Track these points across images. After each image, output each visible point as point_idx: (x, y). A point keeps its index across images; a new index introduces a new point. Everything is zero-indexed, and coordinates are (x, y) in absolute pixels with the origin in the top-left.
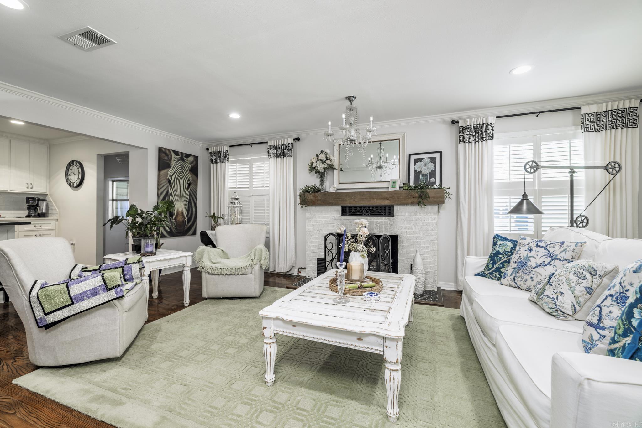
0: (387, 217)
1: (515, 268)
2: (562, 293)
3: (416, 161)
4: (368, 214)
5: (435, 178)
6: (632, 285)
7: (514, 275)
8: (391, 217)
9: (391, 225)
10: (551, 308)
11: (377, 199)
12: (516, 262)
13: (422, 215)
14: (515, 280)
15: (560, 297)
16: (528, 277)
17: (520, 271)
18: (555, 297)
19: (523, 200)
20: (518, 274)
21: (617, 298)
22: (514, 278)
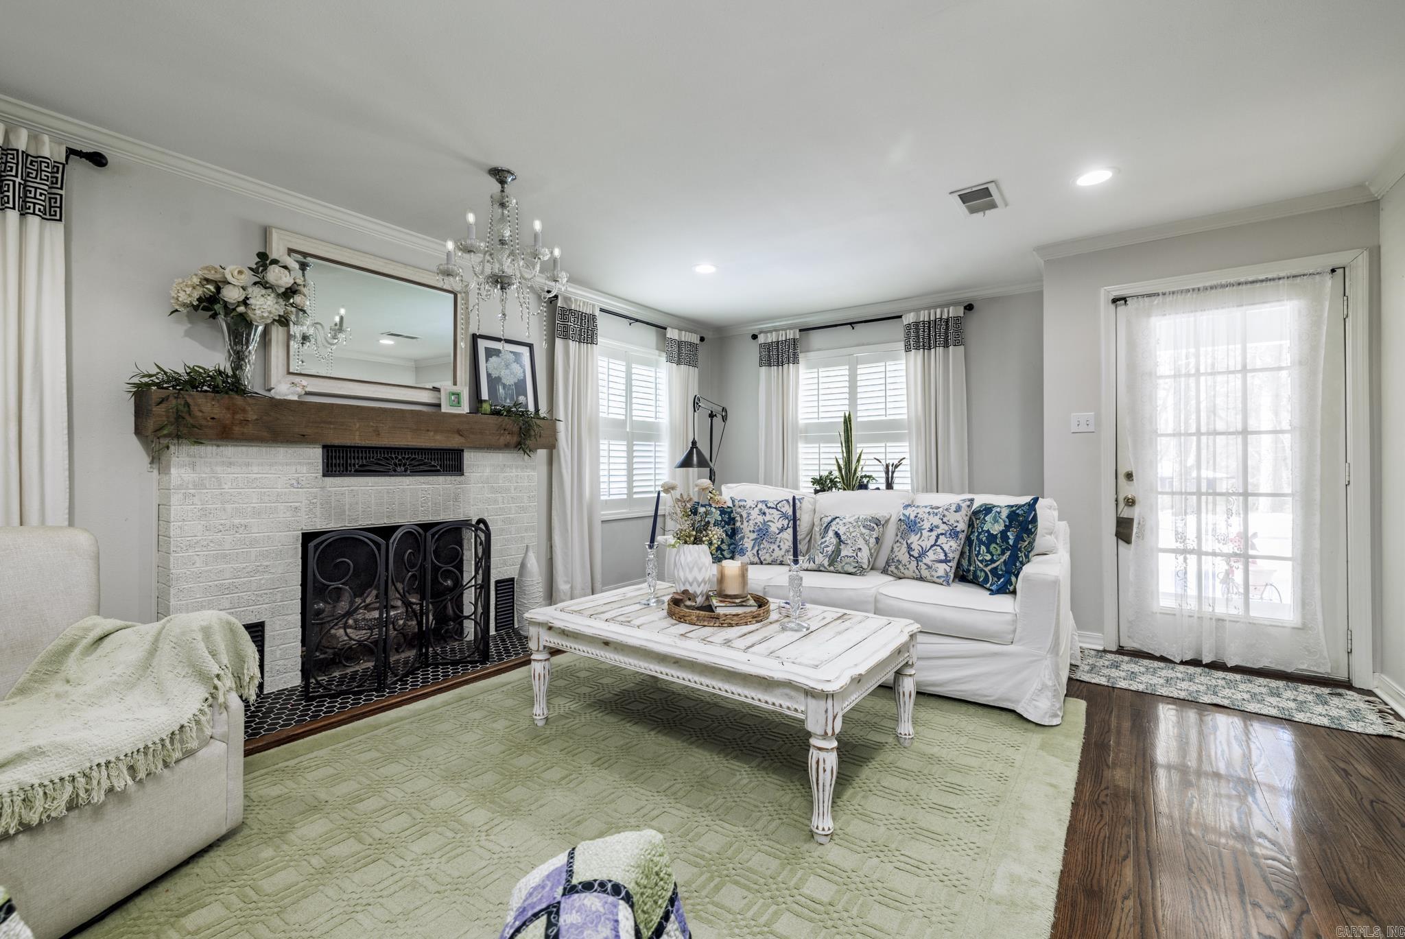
0: (449, 478)
1: (756, 539)
2: (860, 549)
3: (490, 353)
4: (406, 471)
5: (526, 396)
6: (958, 522)
7: (756, 548)
8: (458, 478)
9: (456, 499)
10: (855, 567)
11: (436, 432)
12: (754, 531)
13: (514, 470)
14: (758, 554)
15: (859, 554)
16: (775, 547)
17: (764, 541)
18: (855, 555)
19: (692, 448)
20: (762, 546)
21: (950, 534)
22: (758, 551)
